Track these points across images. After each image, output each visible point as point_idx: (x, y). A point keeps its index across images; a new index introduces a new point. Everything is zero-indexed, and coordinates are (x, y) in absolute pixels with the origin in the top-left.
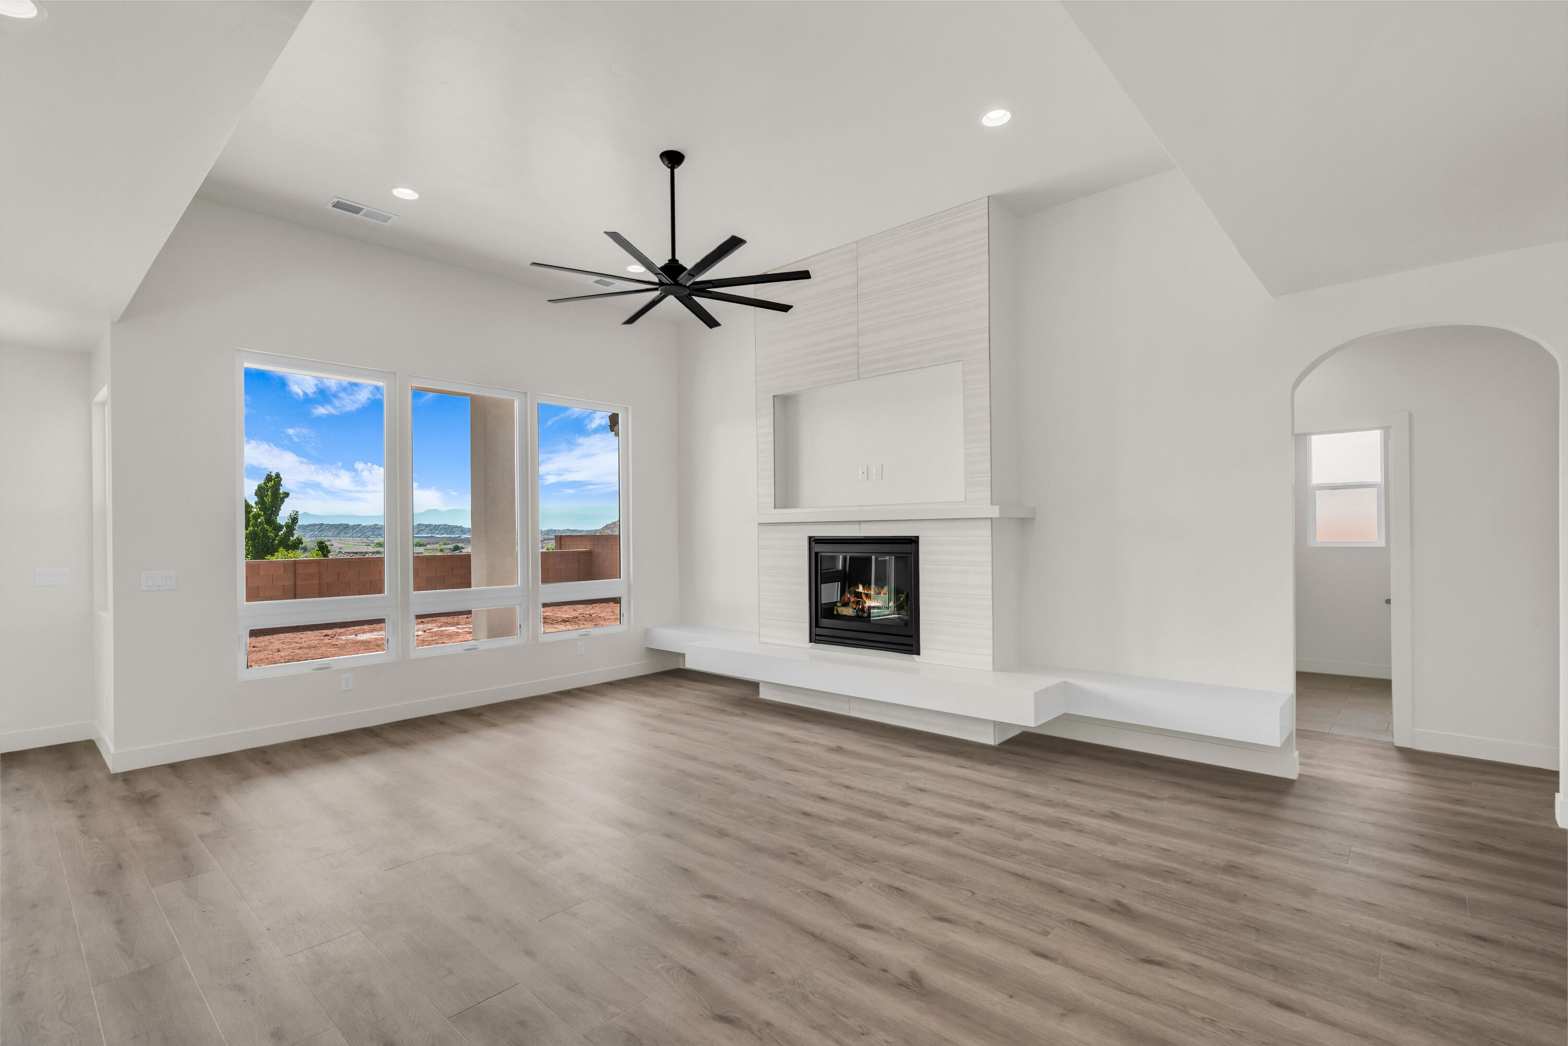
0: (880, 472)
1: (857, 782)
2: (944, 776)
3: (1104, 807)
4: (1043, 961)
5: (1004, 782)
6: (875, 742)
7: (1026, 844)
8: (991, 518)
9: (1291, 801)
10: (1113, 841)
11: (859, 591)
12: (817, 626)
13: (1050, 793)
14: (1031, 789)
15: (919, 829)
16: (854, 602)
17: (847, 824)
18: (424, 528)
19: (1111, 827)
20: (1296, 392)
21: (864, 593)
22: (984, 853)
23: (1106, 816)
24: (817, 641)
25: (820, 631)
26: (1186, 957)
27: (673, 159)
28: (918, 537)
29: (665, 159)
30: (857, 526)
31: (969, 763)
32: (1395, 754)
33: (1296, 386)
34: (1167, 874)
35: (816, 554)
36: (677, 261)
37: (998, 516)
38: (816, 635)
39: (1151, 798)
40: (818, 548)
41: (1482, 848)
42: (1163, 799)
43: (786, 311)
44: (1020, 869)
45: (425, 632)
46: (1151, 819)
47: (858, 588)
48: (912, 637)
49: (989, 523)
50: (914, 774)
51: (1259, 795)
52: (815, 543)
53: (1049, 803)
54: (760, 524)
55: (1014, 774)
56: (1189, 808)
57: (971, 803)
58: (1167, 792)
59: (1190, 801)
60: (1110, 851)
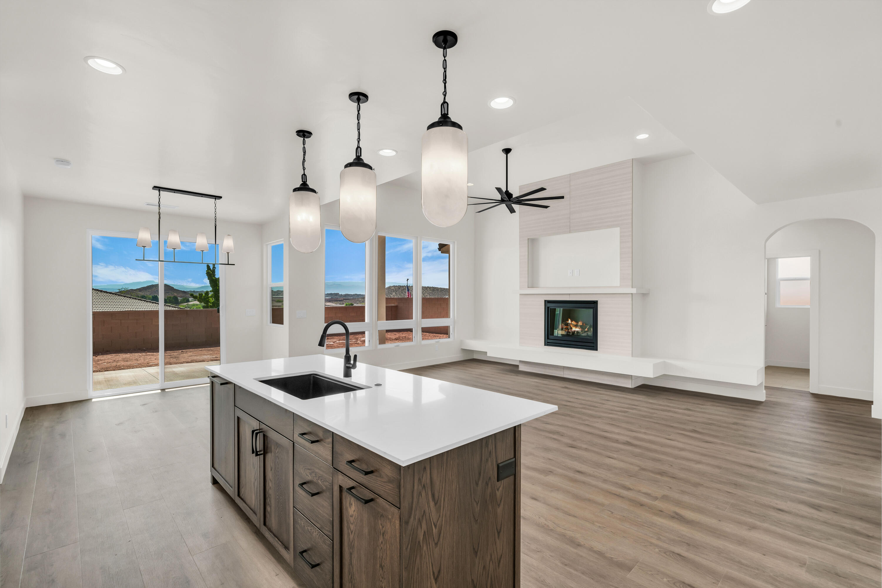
0: (579, 273)
1: (580, 397)
2: (614, 396)
3: (684, 407)
4: (670, 441)
5: (641, 399)
6: (580, 386)
7: (655, 415)
8: (632, 294)
9: (761, 407)
10: (689, 416)
11: (568, 322)
12: (548, 339)
13: (661, 402)
14: (651, 401)
15: (612, 410)
16: (566, 328)
17: (582, 408)
18: (280, 292)
19: (686, 412)
20: (767, 243)
21: (571, 324)
22: (641, 417)
23: (685, 409)
24: (548, 345)
25: (549, 341)
26: (719, 441)
27: (507, 151)
28: (597, 301)
29: (504, 152)
30: (568, 296)
31: (624, 393)
32: (809, 395)
33: (767, 240)
34: (711, 424)
35: (548, 307)
36: (508, 191)
37: (636, 293)
38: (548, 343)
39: (703, 405)
40: (549, 305)
41: (836, 421)
42: (708, 405)
43: (547, 208)
44: (655, 421)
45: (334, 343)
46: (703, 411)
47: (568, 321)
48: (594, 343)
49: (631, 295)
50: (601, 396)
51: (748, 405)
52: (548, 303)
53: (660, 405)
54: (520, 294)
55: (644, 397)
56: (718, 408)
57: (629, 404)
58: (709, 403)
59: (719, 406)
60: (688, 418)
